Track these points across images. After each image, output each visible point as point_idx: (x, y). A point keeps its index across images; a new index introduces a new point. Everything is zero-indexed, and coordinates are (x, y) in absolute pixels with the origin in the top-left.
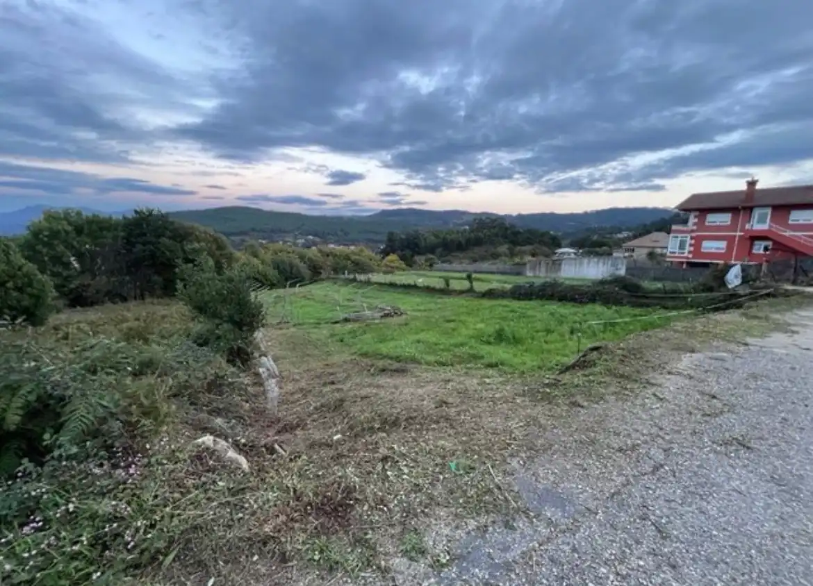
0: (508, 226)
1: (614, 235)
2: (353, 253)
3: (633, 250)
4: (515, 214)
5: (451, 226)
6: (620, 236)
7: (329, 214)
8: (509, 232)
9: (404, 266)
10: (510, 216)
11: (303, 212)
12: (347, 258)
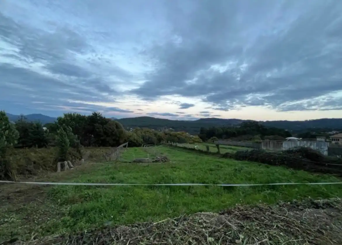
0: (260, 126)
1: (326, 133)
2: (179, 134)
3: (338, 140)
4: (265, 121)
5: (232, 125)
6: (330, 133)
7: (179, 120)
8: (261, 129)
9: (201, 141)
10: (263, 122)
11: (169, 119)
12: (176, 136)
